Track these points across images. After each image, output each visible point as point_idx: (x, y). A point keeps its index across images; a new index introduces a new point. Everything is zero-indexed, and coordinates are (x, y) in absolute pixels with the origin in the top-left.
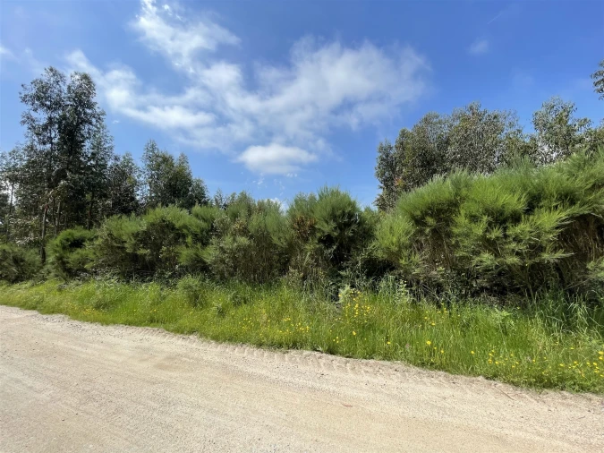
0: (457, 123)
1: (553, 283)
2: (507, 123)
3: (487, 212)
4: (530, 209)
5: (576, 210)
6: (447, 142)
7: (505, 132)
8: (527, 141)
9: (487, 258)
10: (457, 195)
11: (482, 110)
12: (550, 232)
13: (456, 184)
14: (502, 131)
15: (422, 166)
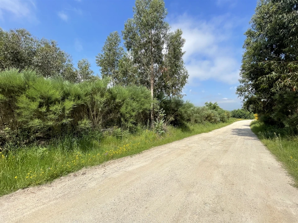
0: (43, 46)
1: (68, 131)
2: (68, 59)
3: (42, 97)
4: (63, 99)
5: (80, 102)
6: (34, 53)
7: (66, 63)
8: (74, 71)
9: (36, 122)
10: (26, 83)
11: (57, 47)
12: (68, 110)
13: (27, 77)
14: (65, 62)
15: (12, 60)
